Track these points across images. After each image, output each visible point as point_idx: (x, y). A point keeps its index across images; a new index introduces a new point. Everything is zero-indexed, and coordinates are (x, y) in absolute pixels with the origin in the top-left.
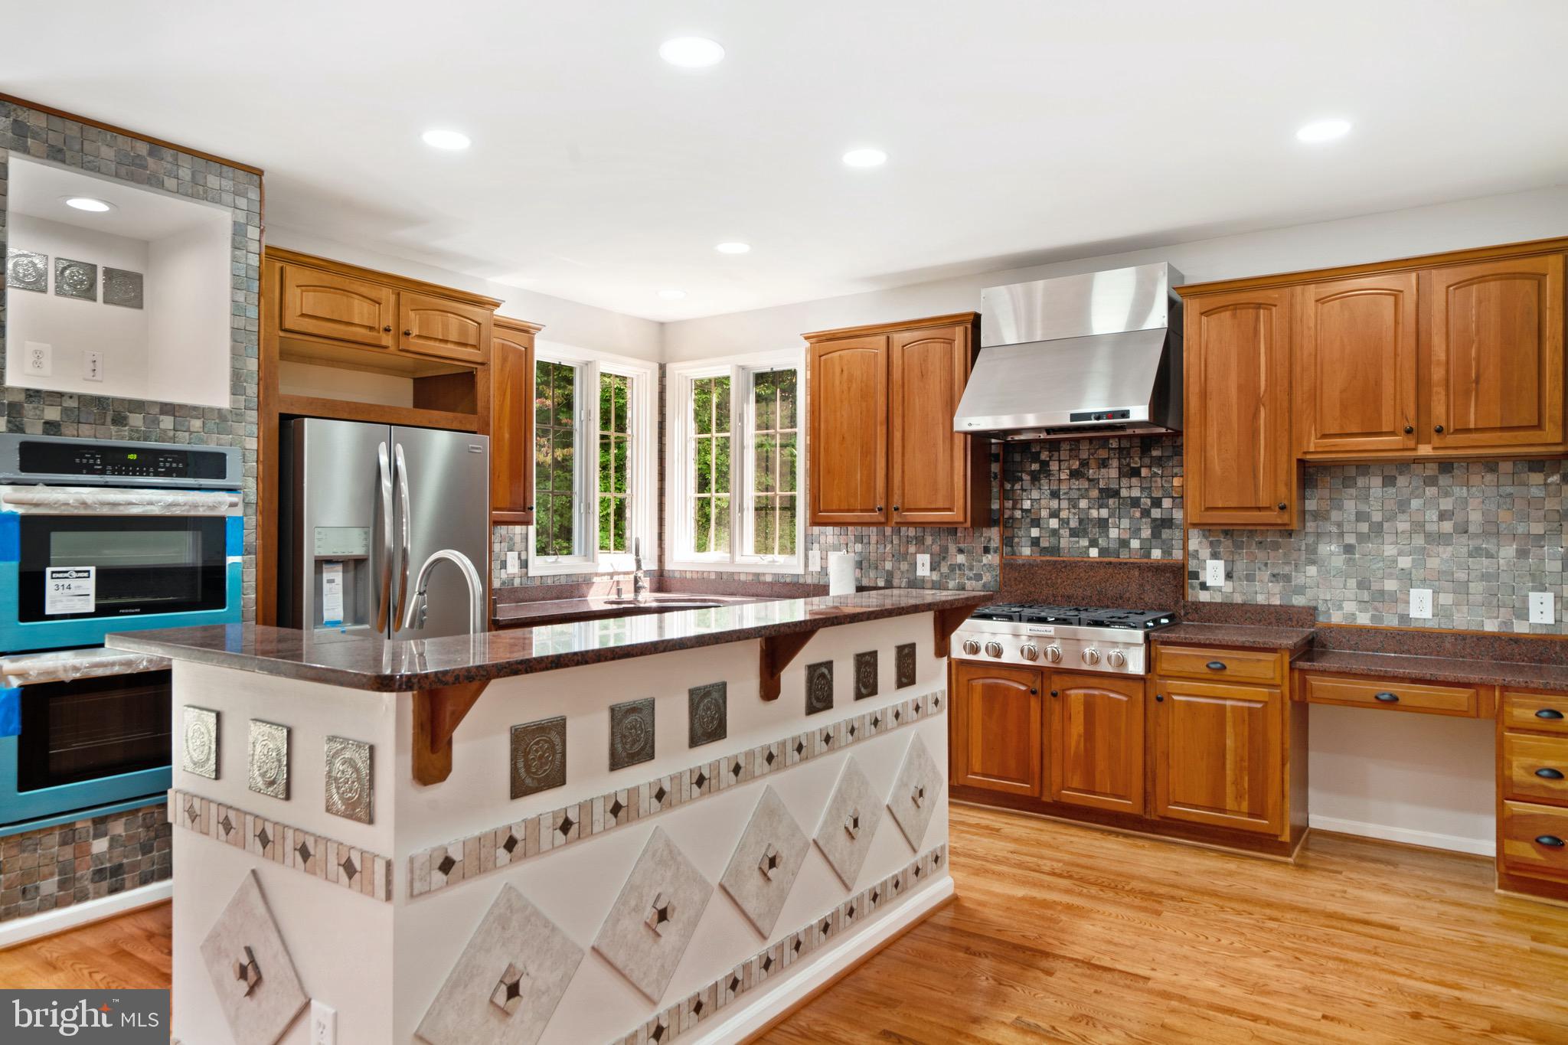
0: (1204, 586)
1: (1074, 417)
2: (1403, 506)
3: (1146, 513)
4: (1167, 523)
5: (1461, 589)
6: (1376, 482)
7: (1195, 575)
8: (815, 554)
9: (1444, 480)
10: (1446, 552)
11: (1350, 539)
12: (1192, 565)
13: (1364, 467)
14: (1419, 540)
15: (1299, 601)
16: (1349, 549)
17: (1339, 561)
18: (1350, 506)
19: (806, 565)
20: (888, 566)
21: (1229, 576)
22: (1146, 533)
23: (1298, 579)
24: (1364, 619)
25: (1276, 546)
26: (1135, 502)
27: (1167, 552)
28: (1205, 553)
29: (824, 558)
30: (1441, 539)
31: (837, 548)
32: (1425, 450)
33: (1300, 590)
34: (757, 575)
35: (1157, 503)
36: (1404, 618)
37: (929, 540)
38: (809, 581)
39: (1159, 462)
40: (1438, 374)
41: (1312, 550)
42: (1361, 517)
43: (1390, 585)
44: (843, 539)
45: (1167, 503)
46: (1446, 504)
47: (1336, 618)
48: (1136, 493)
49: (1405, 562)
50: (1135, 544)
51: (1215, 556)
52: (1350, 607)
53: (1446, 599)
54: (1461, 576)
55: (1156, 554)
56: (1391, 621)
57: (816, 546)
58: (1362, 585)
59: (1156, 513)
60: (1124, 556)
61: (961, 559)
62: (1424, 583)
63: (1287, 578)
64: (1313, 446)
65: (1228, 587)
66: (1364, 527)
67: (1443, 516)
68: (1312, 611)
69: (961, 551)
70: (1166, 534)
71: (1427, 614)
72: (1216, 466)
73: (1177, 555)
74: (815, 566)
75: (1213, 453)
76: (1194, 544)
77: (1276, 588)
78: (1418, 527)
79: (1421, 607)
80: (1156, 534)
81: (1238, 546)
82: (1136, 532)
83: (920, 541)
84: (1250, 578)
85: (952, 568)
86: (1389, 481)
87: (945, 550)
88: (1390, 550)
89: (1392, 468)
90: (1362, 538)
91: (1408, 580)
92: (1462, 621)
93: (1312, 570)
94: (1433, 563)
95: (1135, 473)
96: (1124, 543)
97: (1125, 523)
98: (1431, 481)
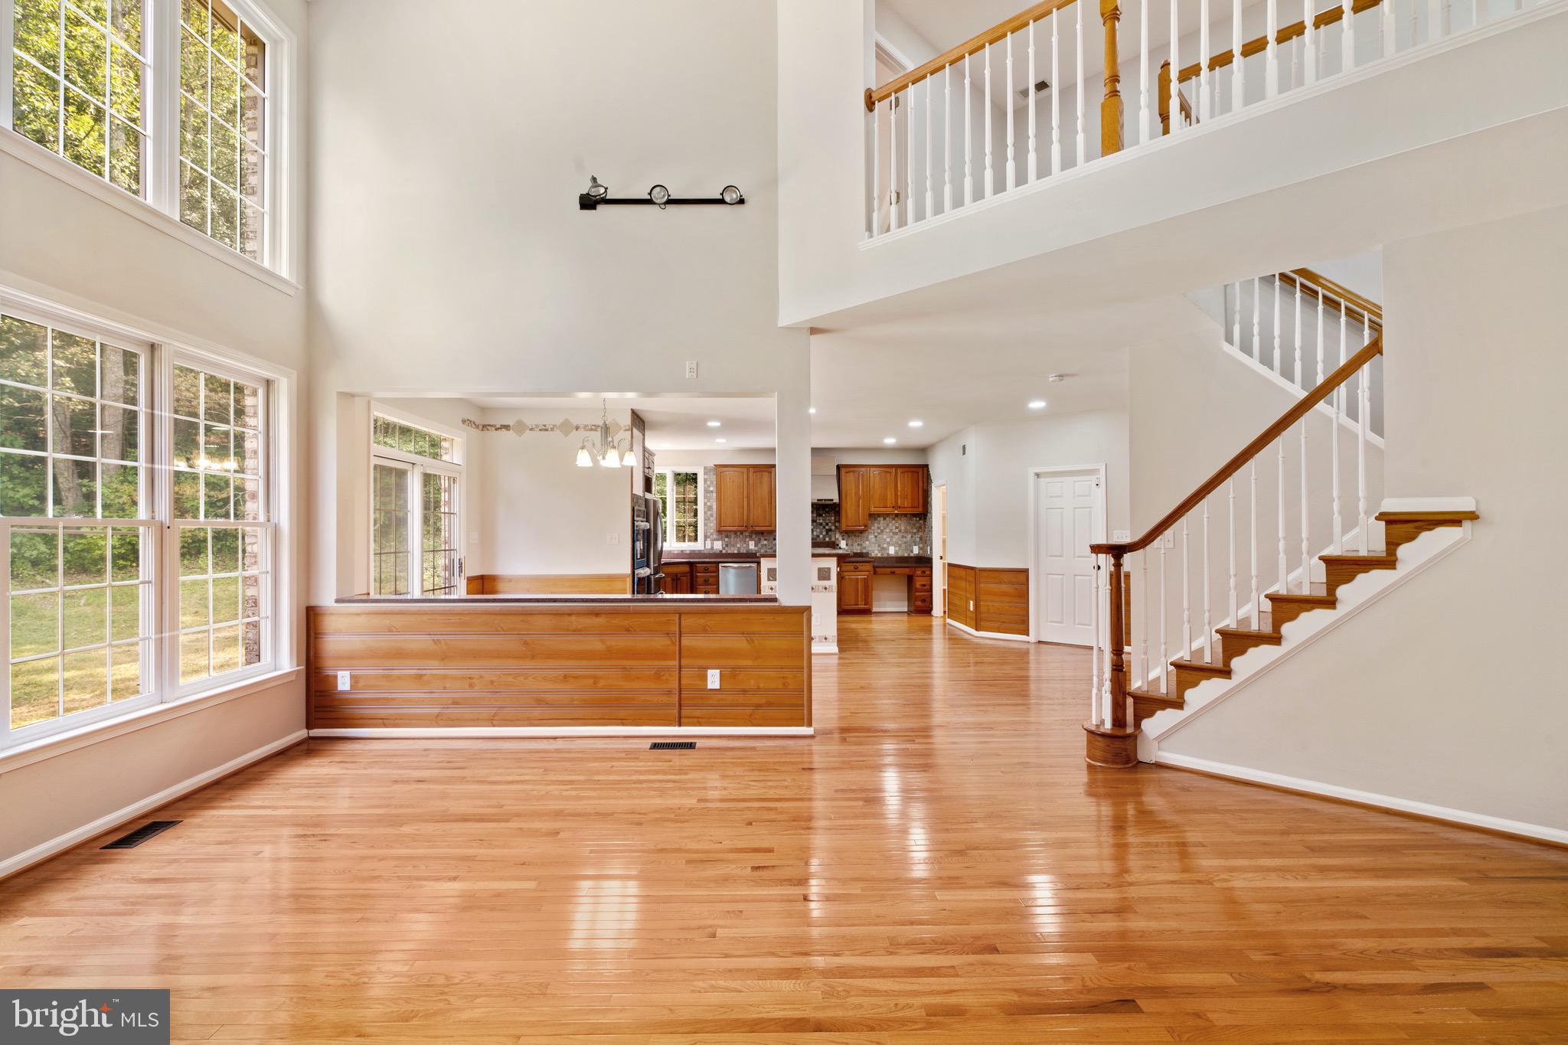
0: (840, 548)
1: (818, 500)
2: (888, 525)
3: (824, 527)
4: (830, 530)
5: (900, 546)
6: (882, 519)
7: (838, 545)
8: (708, 543)
9: (896, 519)
10: (897, 537)
11: (876, 534)
12: (837, 542)
13: (879, 515)
14: (891, 534)
15: (864, 551)
16: (876, 537)
17: (873, 540)
18: (876, 525)
19: (705, 547)
20: (738, 545)
21: (847, 545)
22: (824, 533)
23: (864, 545)
24: (879, 555)
25: (858, 536)
26: (821, 524)
27: (830, 539)
28: (840, 538)
29: (712, 544)
30: (896, 534)
31: (718, 540)
32: (896, 512)
33: (865, 548)
34: (682, 551)
35: (827, 524)
36: (888, 554)
37: (754, 536)
38: (706, 552)
39: (828, 512)
40: (899, 493)
41: (867, 537)
42: (879, 528)
43: (885, 546)
44: (720, 536)
45: (830, 524)
46: (897, 525)
47: (873, 555)
48: (821, 521)
49: (888, 540)
50: (821, 536)
51: (843, 539)
52: (876, 552)
53: (897, 549)
54: (900, 543)
55: (827, 539)
56: (886, 555)
57: (709, 539)
58: (879, 546)
59: (827, 527)
60: (818, 540)
61: (765, 542)
62: (892, 545)
63: (861, 545)
64: (873, 510)
65: (847, 548)
66: (879, 531)
67: (896, 528)
68: (867, 553)
69: (765, 540)
70: (830, 533)
71: (893, 553)
72: (849, 515)
73: (833, 539)
74: (709, 546)
75: (849, 511)
76: (837, 536)
77: (859, 548)
78: (891, 531)
79: (892, 551)
80: (827, 533)
81: (849, 536)
82: (821, 533)
83: (751, 537)
84: (852, 545)
85: (763, 545)
86: (885, 519)
87: (760, 539)
88: (885, 537)
89: (885, 516)
90: (879, 534)
91: (889, 544)
92: (900, 554)
93: (867, 542)
94: (894, 540)
95: (821, 515)
96: (818, 536)
97: (818, 530)
98: (894, 519)
